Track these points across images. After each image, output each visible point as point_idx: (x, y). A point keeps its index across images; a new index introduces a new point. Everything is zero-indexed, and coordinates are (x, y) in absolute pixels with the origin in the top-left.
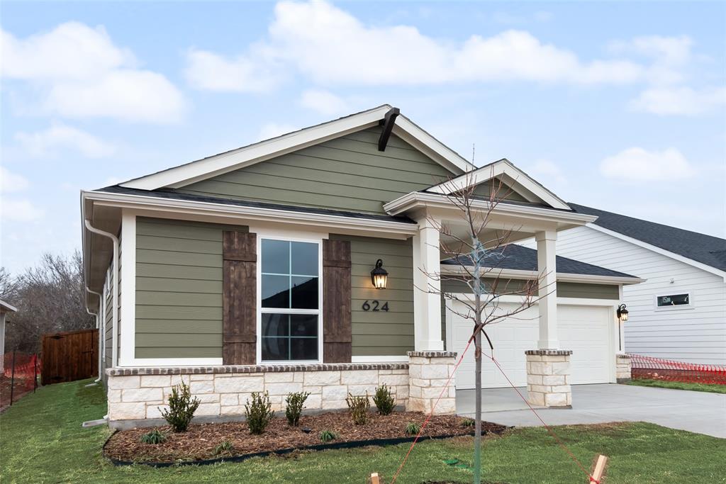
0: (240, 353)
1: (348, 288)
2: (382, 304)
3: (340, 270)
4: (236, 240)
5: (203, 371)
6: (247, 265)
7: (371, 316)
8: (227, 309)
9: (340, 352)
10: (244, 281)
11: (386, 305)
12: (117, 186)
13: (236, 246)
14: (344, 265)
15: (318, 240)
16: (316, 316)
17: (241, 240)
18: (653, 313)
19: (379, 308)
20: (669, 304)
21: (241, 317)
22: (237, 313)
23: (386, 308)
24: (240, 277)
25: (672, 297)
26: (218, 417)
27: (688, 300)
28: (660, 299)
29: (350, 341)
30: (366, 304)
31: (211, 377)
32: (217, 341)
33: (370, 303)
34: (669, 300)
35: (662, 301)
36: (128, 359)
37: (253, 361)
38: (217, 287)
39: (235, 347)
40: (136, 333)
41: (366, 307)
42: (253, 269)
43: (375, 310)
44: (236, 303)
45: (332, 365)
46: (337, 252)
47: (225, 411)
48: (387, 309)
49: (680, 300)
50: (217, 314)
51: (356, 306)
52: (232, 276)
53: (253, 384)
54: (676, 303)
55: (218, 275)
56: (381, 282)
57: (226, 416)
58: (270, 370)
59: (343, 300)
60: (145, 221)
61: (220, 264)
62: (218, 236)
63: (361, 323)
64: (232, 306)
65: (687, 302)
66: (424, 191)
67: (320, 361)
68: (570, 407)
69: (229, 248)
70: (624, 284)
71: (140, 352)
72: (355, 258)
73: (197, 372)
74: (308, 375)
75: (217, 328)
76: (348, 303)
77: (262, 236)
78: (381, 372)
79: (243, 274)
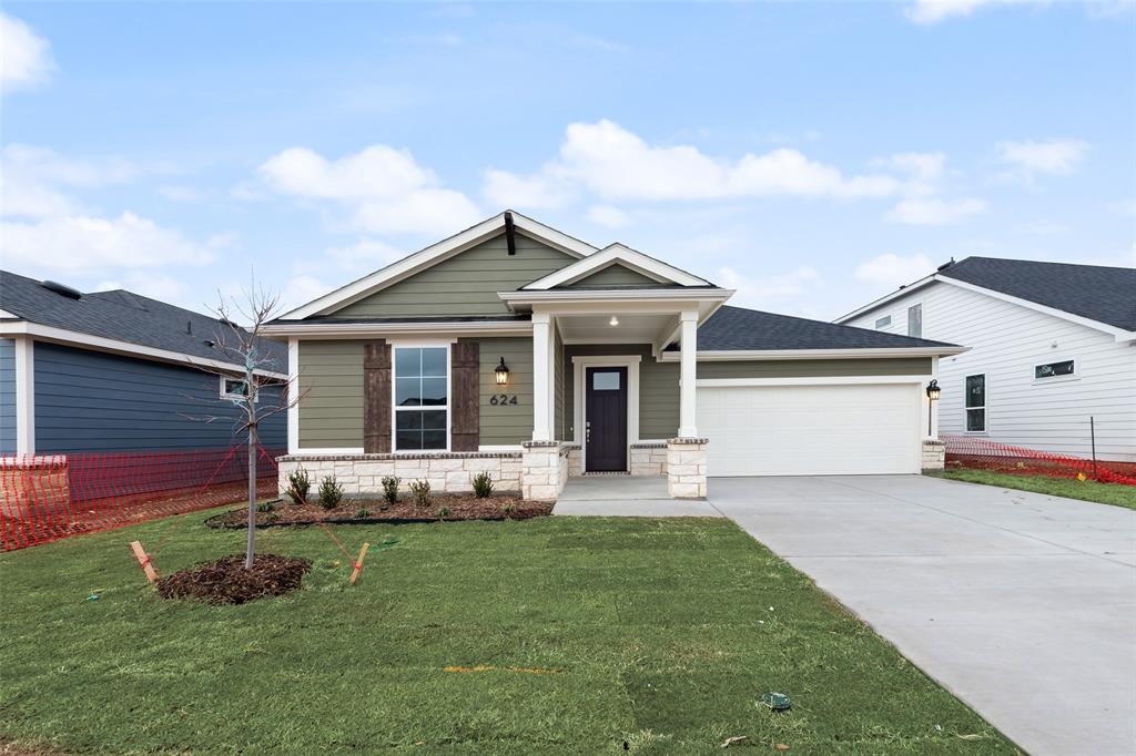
0: (378, 444)
1: (476, 384)
2: (510, 398)
3: (468, 369)
4: (374, 352)
5: (344, 459)
6: (384, 372)
7: (499, 409)
8: (367, 407)
9: (468, 442)
10: (381, 385)
11: (515, 398)
12: (277, 319)
13: (374, 356)
14: (473, 365)
15: (447, 345)
16: (445, 411)
17: (379, 351)
18: (1029, 387)
19: (507, 402)
20: (1050, 375)
21: (379, 414)
22: (375, 411)
23: (514, 401)
24: (378, 382)
25: (1053, 366)
26: (357, 495)
27: (1072, 368)
28: (1039, 368)
29: (476, 431)
30: (494, 398)
31: (351, 463)
32: (360, 434)
33: (498, 397)
34: (1049, 369)
35: (1041, 372)
36: (294, 448)
37: (388, 449)
38: (361, 392)
39: (374, 439)
40: (300, 430)
41: (494, 401)
42: (389, 374)
43: (503, 403)
44: (375, 403)
45: (459, 453)
46: (465, 354)
47: (362, 490)
48: (515, 403)
49: (1063, 368)
50: (360, 413)
51: (484, 401)
52: (371, 382)
53: (386, 469)
54: (1057, 373)
55: (361, 381)
56: (502, 377)
57: (363, 494)
58: (403, 458)
59: (471, 396)
60: (305, 343)
61: (362, 372)
62: (361, 349)
63: (489, 416)
64: (371, 406)
65: (1071, 372)
66: (520, 290)
67: (448, 450)
68: (704, 499)
69: (369, 358)
70: (941, 356)
71: (302, 443)
72: (483, 358)
73: (338, 459)
74: (433, 462)
75: (361, 423)
76: (477, 398)
77: (396, 346)
78: (503, 460)
79: (381, 380)
